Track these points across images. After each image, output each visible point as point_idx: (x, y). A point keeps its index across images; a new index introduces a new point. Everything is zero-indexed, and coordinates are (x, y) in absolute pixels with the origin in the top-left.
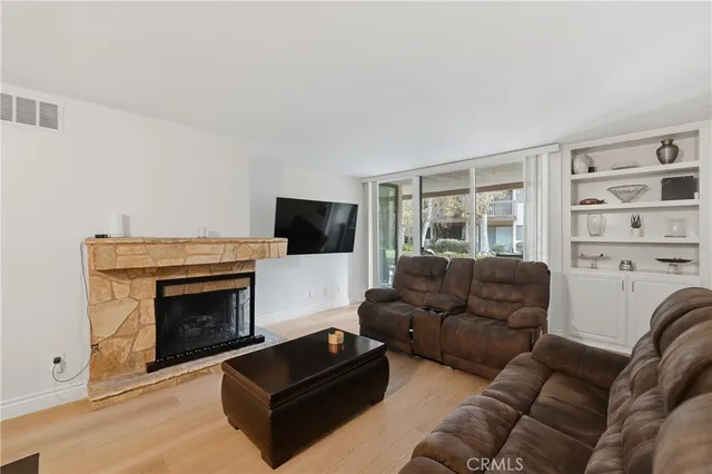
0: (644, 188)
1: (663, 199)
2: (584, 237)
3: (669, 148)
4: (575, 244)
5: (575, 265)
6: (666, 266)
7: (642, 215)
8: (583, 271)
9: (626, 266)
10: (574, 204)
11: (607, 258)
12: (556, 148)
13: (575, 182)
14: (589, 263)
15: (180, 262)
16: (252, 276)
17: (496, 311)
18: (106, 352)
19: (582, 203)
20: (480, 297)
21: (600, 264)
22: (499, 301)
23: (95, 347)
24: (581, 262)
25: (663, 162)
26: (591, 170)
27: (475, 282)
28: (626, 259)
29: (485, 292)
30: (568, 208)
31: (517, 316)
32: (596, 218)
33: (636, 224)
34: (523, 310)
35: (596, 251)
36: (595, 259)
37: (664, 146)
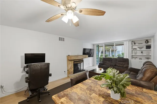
0: (143, 47)
1: (146, 49)
2: (133, 54)
3: (147, 41)
4: (132, 55)
5: (132, 59)
6: (146, 59)
7: (143, 51)
8: (133, 60)
9: (140, 59)
10: (132, 49)
11: (137, 58)
12: (129, 41)
13: (132, 46)
14: (134, 58)
15: (77, 59)
16: (83, 61)
17: (121, 65)
18: (69, 71)
19: (133, 49)
20: (118, 64)
21: (136, 59)
22: (121, 64)
23: (68, 70)
24: (133, 58)
25: (146, 43)
26: (135, 44)
27: (117, 61)
28: (140, 58)
29: (119, 63)
30: (131, 50)
31: (125, 66)
32: (135, 52)
33: (142, 52)
34: (125, 65)
35: (135, 57)
36: (135, 58)
37: (146, 41)
